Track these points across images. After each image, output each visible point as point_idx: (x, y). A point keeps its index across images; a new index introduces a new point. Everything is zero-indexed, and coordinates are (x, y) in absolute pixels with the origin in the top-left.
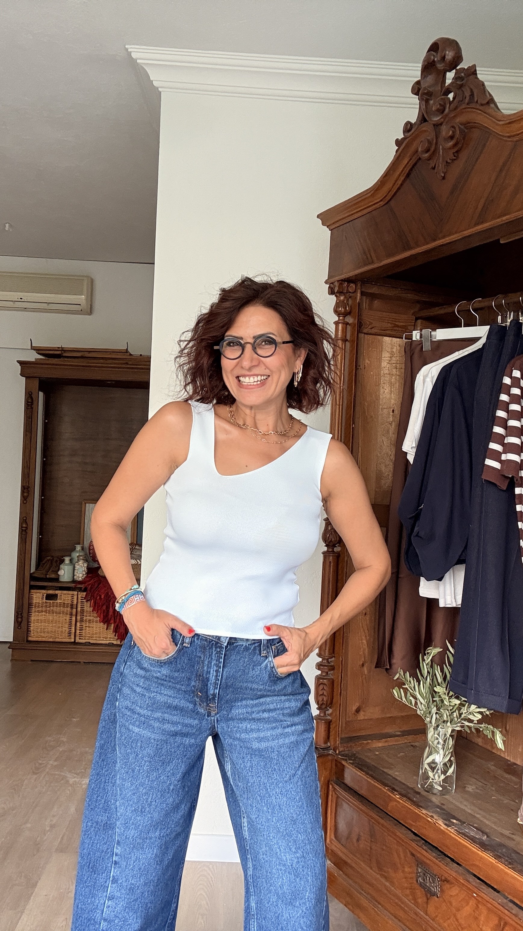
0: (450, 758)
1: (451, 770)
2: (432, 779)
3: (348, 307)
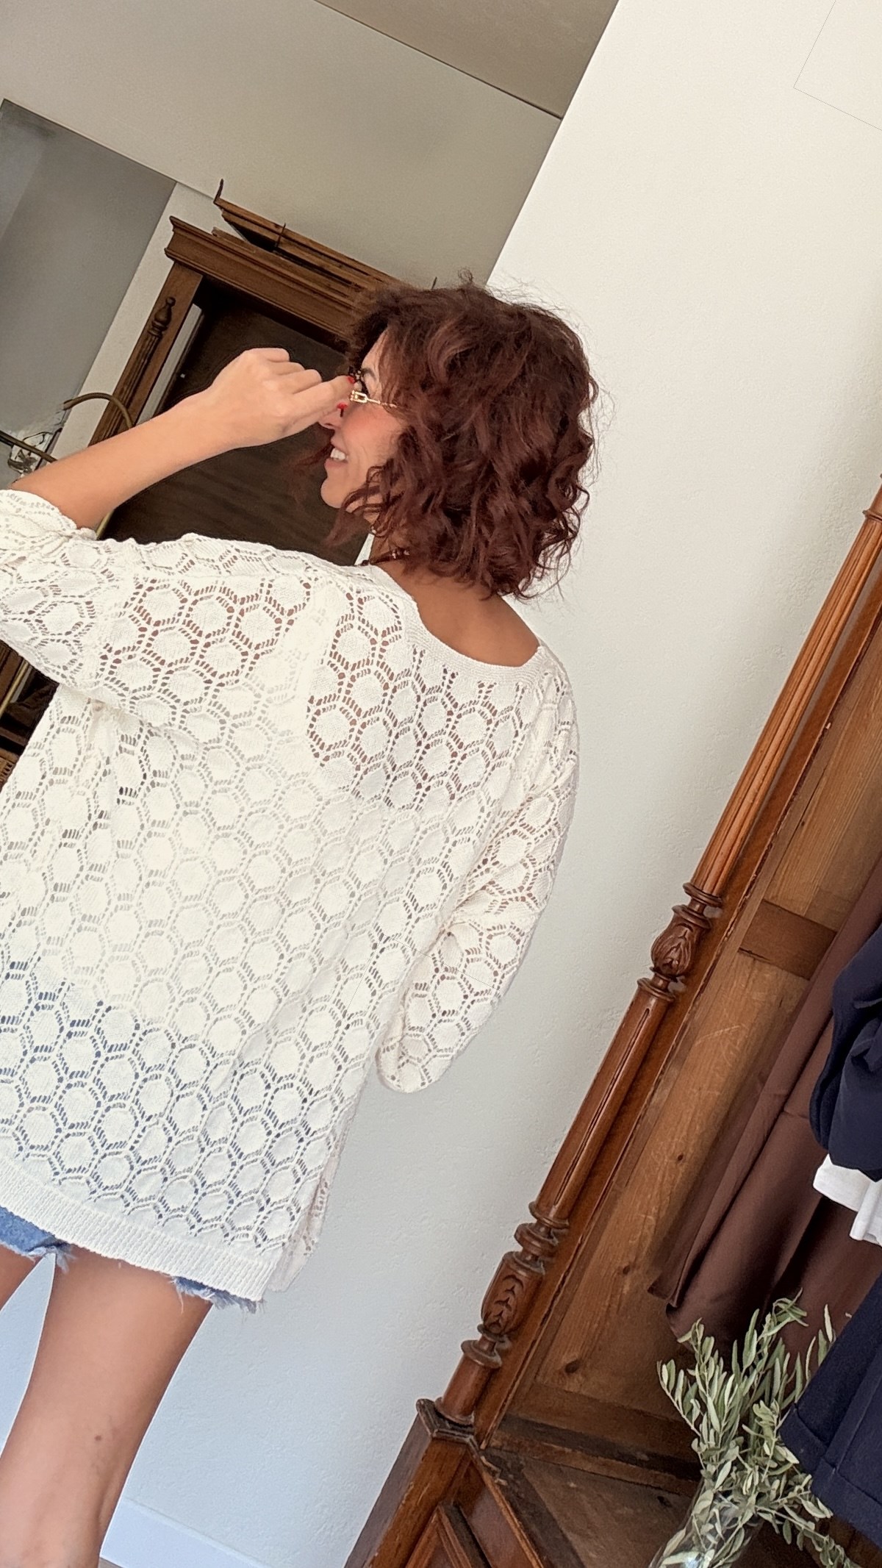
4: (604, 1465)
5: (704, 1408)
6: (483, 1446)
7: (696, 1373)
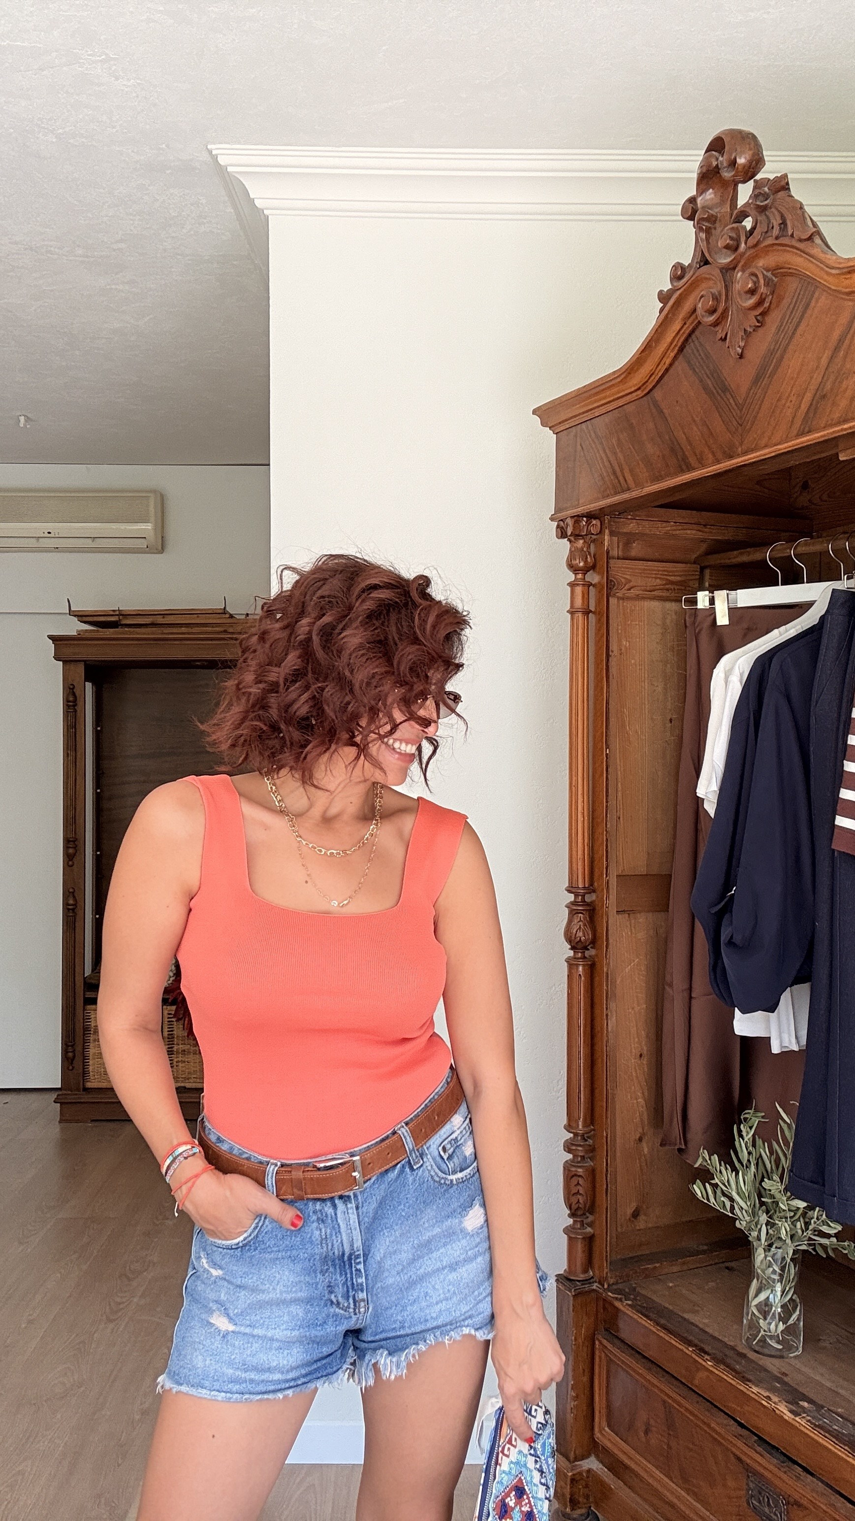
0: (792, 1295)
1: (795, 1316)
2: (765, 1331)
3: (591, 559)
4: (684, 1263)
5: (732, 1200)
6: (606, 1286)
7: (716, 1181)
